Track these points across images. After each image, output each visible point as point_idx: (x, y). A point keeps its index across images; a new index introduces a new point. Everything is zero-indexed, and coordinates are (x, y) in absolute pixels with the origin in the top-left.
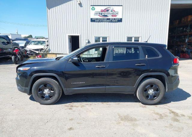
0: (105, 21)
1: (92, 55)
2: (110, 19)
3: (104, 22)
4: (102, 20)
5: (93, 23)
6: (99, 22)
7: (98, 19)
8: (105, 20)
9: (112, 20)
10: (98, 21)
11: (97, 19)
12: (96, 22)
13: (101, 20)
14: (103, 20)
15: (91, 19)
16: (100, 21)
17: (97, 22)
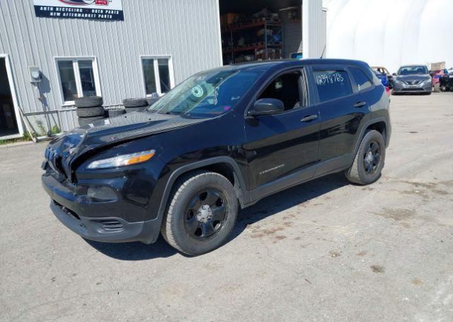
0: (79, 15)
1: (57, 112)
2: (93, 11)
3: (78, 18)
4: (69, 12)
5: (44, 19)
6: (61, 17)
7: (57, 9)
8: (79, 12)
9: (97, 14)
10: (58, 14)
11: (55, 8)
12: (53, 17)
13: (66, 12)
14: (71, 12)
15: (37, 8)
16: (63, 14)
17: (56, 17)
